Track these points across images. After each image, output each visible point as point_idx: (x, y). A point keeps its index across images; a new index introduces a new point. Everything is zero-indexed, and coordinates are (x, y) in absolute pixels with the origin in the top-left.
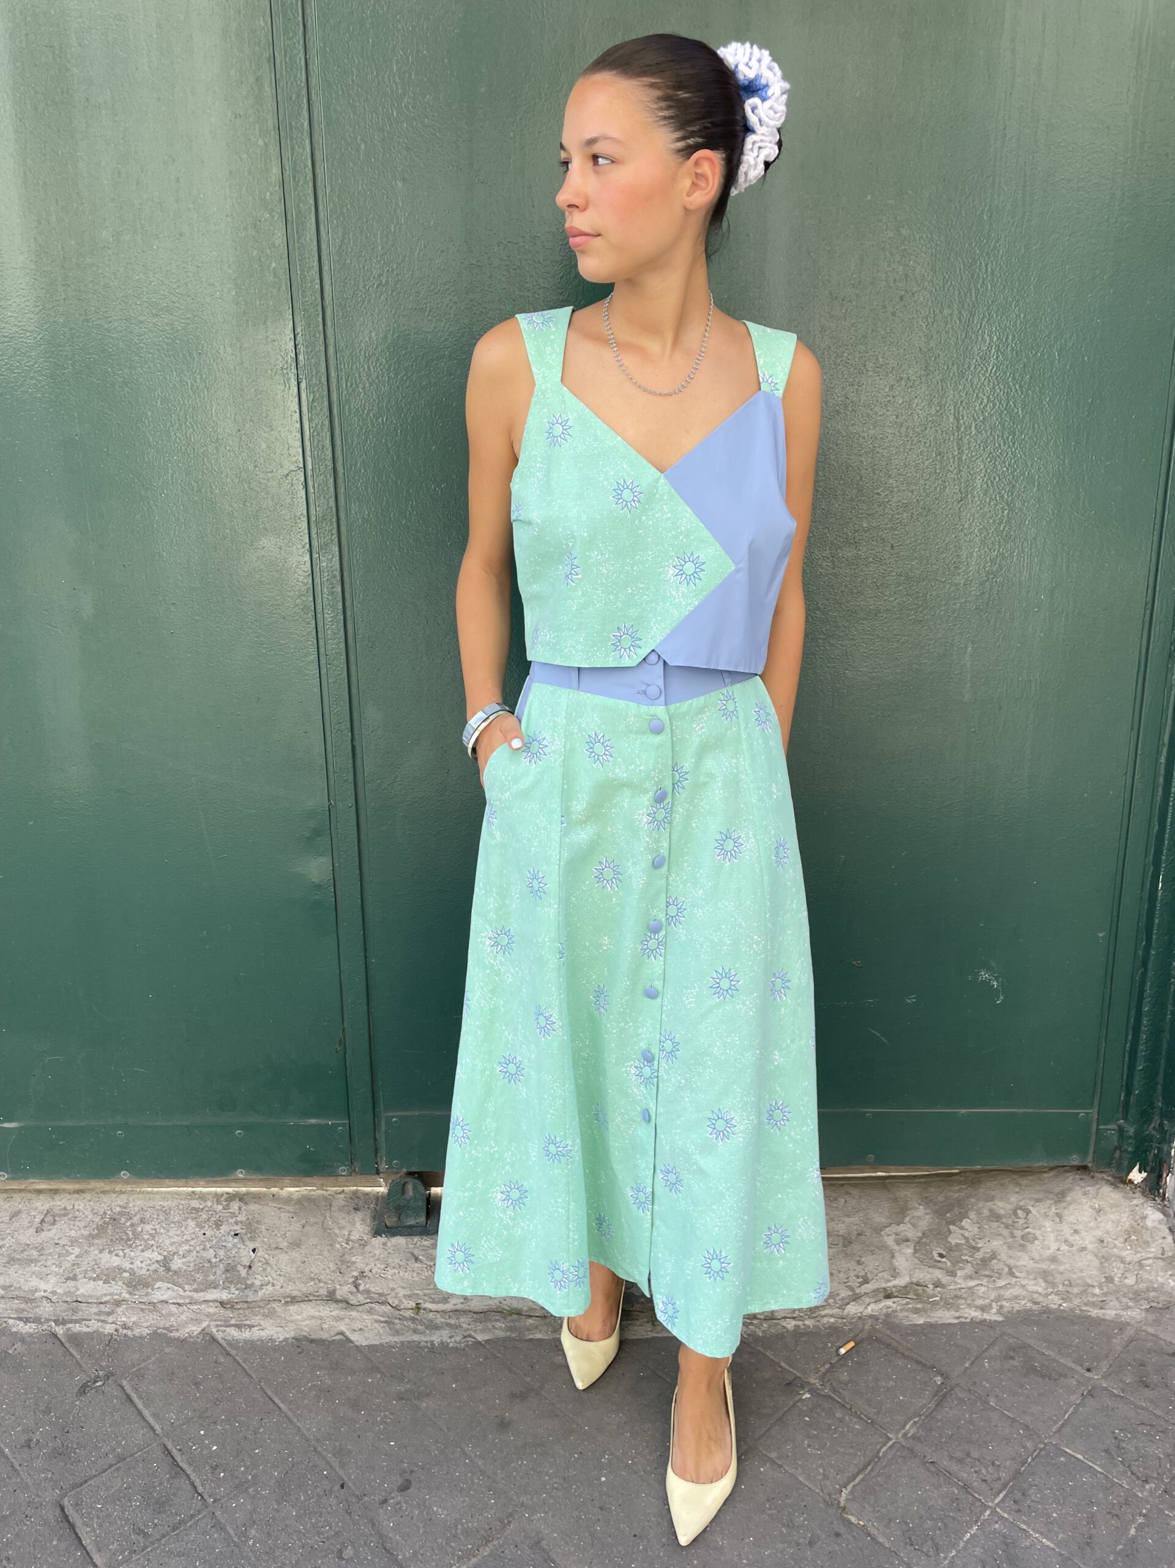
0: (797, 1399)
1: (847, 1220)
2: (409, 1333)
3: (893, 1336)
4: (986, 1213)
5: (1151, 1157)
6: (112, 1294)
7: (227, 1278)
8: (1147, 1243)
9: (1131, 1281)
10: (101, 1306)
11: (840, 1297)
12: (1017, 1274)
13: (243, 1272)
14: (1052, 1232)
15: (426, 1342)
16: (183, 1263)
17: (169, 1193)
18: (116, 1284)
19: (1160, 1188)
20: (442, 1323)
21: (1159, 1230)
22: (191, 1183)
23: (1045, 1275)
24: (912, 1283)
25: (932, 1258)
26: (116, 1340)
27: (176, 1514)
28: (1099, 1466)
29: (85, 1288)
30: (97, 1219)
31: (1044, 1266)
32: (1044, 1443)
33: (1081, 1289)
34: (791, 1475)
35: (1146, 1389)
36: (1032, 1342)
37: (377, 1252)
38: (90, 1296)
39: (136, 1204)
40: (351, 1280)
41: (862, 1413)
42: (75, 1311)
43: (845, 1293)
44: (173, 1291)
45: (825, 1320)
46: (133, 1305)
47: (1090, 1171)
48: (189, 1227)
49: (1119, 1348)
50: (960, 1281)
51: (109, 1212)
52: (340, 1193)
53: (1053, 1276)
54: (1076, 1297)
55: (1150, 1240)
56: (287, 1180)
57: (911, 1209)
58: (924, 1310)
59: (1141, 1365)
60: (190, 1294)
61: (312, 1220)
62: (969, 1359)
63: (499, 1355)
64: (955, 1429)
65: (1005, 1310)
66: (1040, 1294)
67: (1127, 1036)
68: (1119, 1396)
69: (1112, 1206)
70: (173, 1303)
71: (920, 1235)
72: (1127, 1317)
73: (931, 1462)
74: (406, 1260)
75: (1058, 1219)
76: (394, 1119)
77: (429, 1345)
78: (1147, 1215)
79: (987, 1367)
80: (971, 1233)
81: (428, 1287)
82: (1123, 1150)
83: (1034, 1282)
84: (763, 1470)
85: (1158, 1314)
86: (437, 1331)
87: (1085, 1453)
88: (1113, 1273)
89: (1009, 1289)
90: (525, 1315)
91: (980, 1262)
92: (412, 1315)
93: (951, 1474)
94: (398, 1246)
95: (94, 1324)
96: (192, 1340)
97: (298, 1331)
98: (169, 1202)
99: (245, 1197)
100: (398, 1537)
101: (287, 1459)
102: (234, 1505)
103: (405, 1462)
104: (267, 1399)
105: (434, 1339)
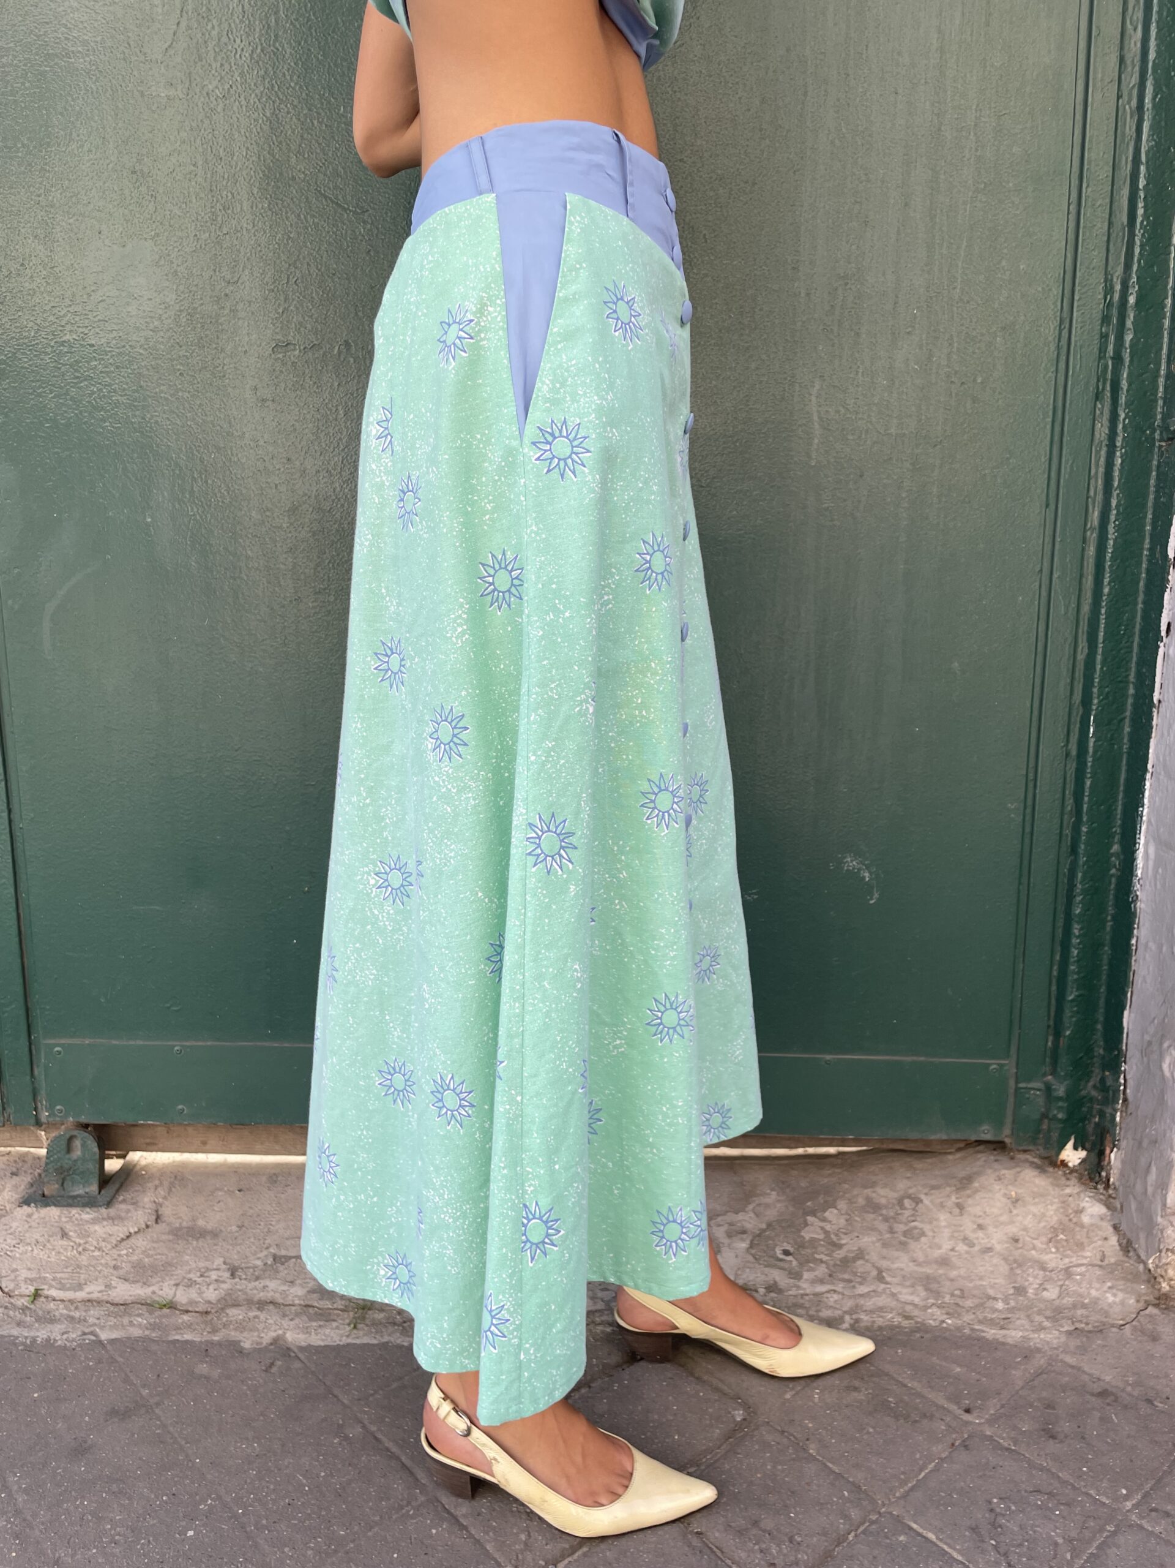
4: (861, 1201)
5: (1090, 1128)
8: (1081, 1246)
9: (1051, 1293)
12: (888, 1279)
14: (945, 1227)
15: (26, 1338)
19: (1102, 1169)
20: (61, 1315)
21: (1100, 1228)
23: (928, 1283)
25: (773, 1256)
28: (959, 1552)
31: (929, 1270)
32: (880, 1513)
33: (977, 1301)
35: (1051, 1441)
36: (891, 1370)
47: (1011, 1150)
49: (1020, 1383)
50: (805, 1285)
53: (939, 1283)
54: (968, 1311)
55: (1085, 1241)
57: (758, 1196)
59: (1048, 1407)
63: (120, 1359)
65: (861, 1326)
66: (916, 1306)
68: (1007, 1449)
69: (1035, 1195)
71: (764, 1226)
72: (1038, 1341)
73: (697, 1533)
74: (50, 1236)
75: (958, 1210)
76: (57, 1049)
77: (28, 1342)
78: (1083, 1208)
79: (816, 1400)
80: (833, 1227)
81: (65, 1270)
82: (1050, 1116)
83: (911, 1290)
84: (434, 1531)
85: (1085, 1339)
86: (49, 1325)
87: (938, 1531)
88: (1027, 1283)
89: (872, 1297)
90: (180, 1310)
91: (838, 1263)
92: (26, 1304)
93: (722, 1552)
94: (47, 1219)
105: (39, 1334)
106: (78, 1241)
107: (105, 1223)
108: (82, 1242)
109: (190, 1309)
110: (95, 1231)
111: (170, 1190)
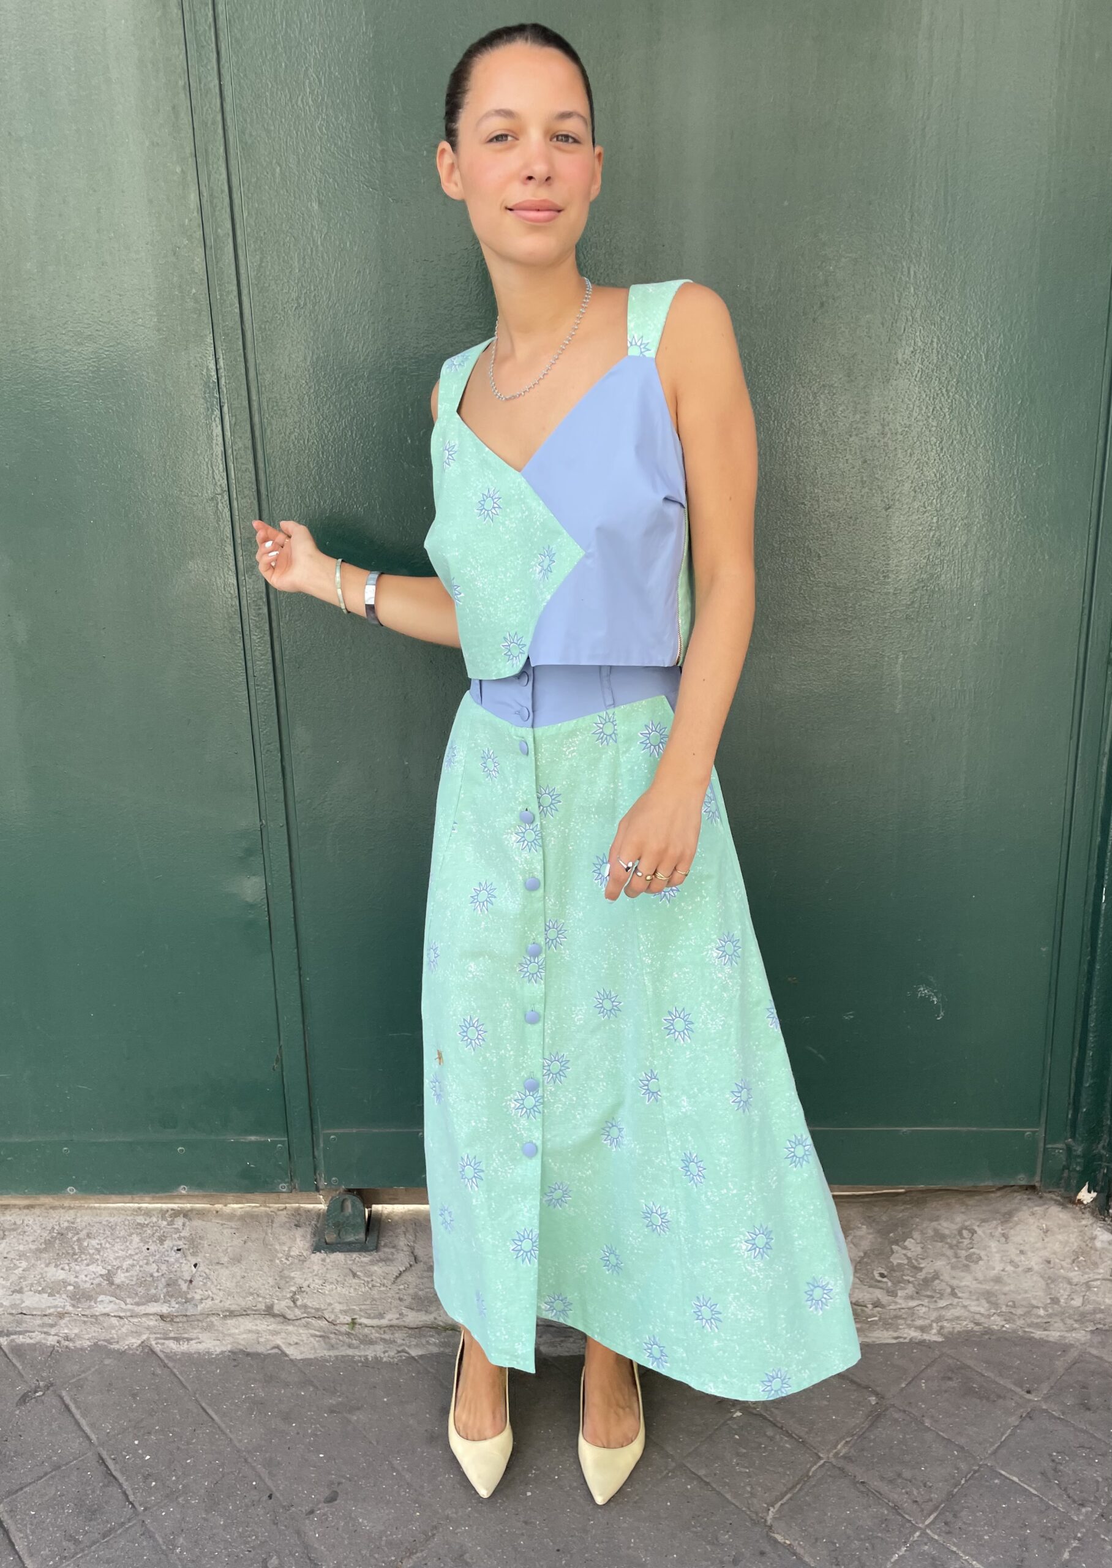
0: (728, 1417)
2: (343, 1348)
4: (931, 1233)
5: (1100, 1176)
6: (56, 1307)
7: (168, 1292)
8: (1095, 1264)
9: (1077, 1302)
10: (45, 1318)
12: (960, 1295)
13: (184, 1287)
14: (997, 1252)
15: (360, 1356)
16: (126, 1277)
17: (115, 1209)
18: (60, 1298)
19: (1109, 1208)
20: (377, 1338)
21: (1108, 1250)
22: (137, 1198)
23: (989, 1297)
25: (873, 1278)
26: (58, 1351)
27: (107, 1522)
28: (1034, 1488)
29: (31, 1300)
30: (45, 1234)
31: (987, 1287)
32: (978, 1465)
33: (1026, 1310)
34: (718, 1493)
35: (1088, 1413)
36: (970, 1363)
37: (316, 1268)
38: (35, 1309)
39: (83, 1219)
40: (288, 1296)
41: (793, 1432)
42: (19, 1323)
44: (115, 1304)
46: (76, 1317)
47: (1040, 1191)
48: (134, 1242)
49: (1061, 1371)
50: (900, 1301)
51: (57, 1227)
52: (282, 1210)
53: (996, 1296)
54: (1019, 1318)
55: (1099, 1261)
56: (230, 1197)
57: (853, 1229)
59: (1084, 1387)
60: (129, 1307)
61: (254, 1236)
62: (905, 1380)
63: (431, 1371)
64: (887, 1450)
65: (946, 1331)
66: (982, 1315)
67: (1072, 1053)
68: (1059, 1418)
69: (1060, 1227)
70: (115, 1316)
71: (862, 1254)
72: (1071, 1339)
73: (862, 1482)
74: (345, 1276)
75: (1004, 1240)
76: (332, 1137)
77: (363, 1359)
78: (1096, 1235)
79: (924, 1388)
80: (912, 1254)
81: (365, 1303)
82: (1071, 1169)
83: (975, 1303)
84: (689, 1487)
85: (1103, 1336)
86: (371, 1346)
87: (1020, 1476)
88: (1059, 1295)
89: (951, 1309)
91: (921, 1282)
92: (348, 1330)
94: (337, 1262)
95: (37, 1336)
96: (131, 1352)
97: (235, 1345)
98: (116, 1217)
99: (189, 1213)
100: (322, 1548)
101: (218, 1470)
102: (164, 1514)
103: (333, 1474)
104: (201, 1410)
105: (367, 1353)
106: (366, 1279)
107: (380, 1264)
108: (369, 1280)
110: (376, 1271)
111: (416, 1236)
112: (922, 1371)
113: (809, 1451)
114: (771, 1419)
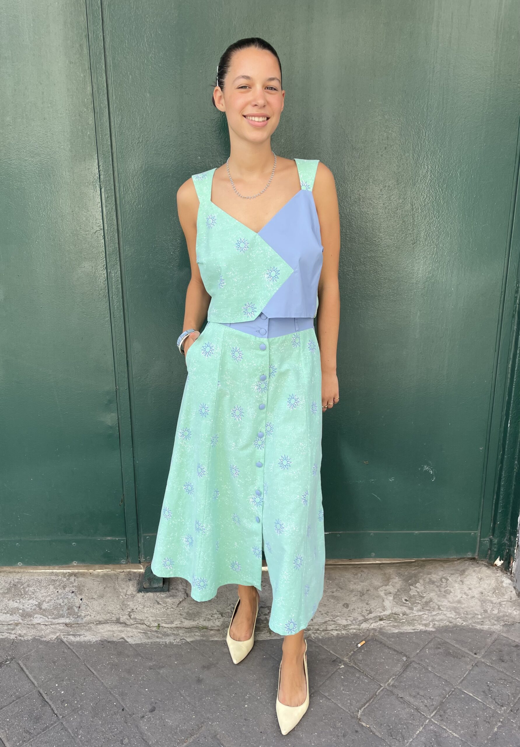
0: (338, 668)
1: (362, 584)
2: (154, 638)
3: (383, 638)
4: (427, 580)
5: (505, 554)
6: (14, 620)
7: (68, 613)
8: (503, 594)
9: (496, 612)
10: (9, 626)
11: (358, 620)
12: (442, 609)
14: (459, 589)
15: (163, 642)
16: (47, 606)
17: (41, 573)
18: (16, 616)
19: (510, 568)
20: (170, 633)
21: (509, 588)
22: (51, 567)
23: (455, 609)
24: (392, 613)
25: (402, 602)
26: (16, 642)
27: (44, 724)
28: (480, 699)
29: (1, 618)
30: (7, 585)
31: (454, 605)
32: (454, 688)
33: (472, 615)
34: (335, 704)
35: (503, 663)
36: (448, 641)
37: (140, 600)
38: (4, 621)
39: (25, 578)
40: (127, 614)
41: (368, 674)
43: (361, 618)
44: (43, 618)
45: (351, 631)
46: (24, 625)
47: (477, 560)
48: (51, 589)
49: (490, 644)
50: (415, 612)
51: (13, 582)
52: (122, 572)
53: (459, 609)
54: (470, 619)
55: (505, 592)
56: (97, 566)
57: (392, 579)
58: (398, 626)
59: (500, 651)
60: (50, 620)
61: (109, 585)
62: (419, 649)
63: (197, 648)
64: (412, 682)
65: (436, 626)
66: (453, 618)
67: (493, 497)
68: (490, 666)
69: (487, 577)
70: (43, 625)
71: (397, 591)
72: (493, 629)
73: (401, 697)
74: (154, 604)
75: (462, 583)
76: (148, 537)
77: (164, 644)
78: (503, 581)
79: (427, 653)
80: (420, 590)
81: (164, 616)
82: (492, 550)
83: (450, 612)
84: (321, 701)
85: (508, 627)
86: (168, 637)
87: (473, 693)
88: (487, 608)
89: (438, 616)
90: (209, 629)
91: (424, 603)
92: (156, 630)
93: (410, 703)
94: (150, 597)
95: (5, 634)
96: (52, 642)
97: (102, 637)
98: (41, 577)
99: (77, 574)
100: (149, 734)
101: (97, 697)
102: (72, 719)
103: (152, 699)
104: (87, 669)
105: (166, 640)
106: (164, 605)
107: (171, 598)
108: (166, 605)
109: (213, 629)
110: (168, 601)
112: (427, 645)
113: (376, 683)
114: (358, 668)
